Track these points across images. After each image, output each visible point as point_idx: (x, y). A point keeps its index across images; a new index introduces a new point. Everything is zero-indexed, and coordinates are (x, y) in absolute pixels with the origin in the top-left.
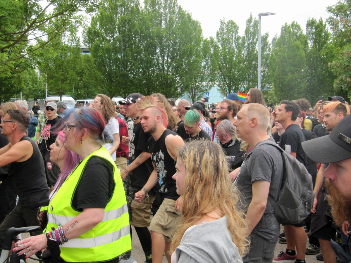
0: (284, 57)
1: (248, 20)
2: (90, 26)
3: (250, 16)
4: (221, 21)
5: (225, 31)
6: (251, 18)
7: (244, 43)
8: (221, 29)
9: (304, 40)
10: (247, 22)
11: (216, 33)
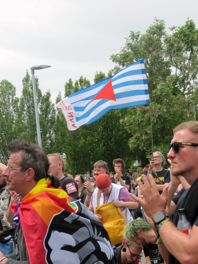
1: (25, 78)
3: (26, 74)
7: (24, 106)
10: (23, 81)
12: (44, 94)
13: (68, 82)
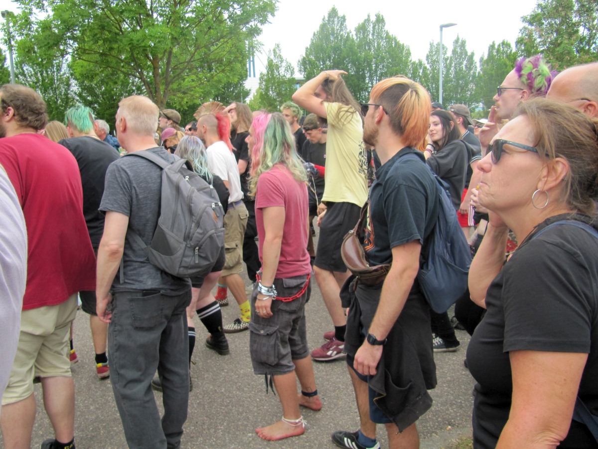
0: (492, 75)
1: (455, 40)
2: (305, 56)
3: (457, 37)
4: (430, 44)
5: (434, 53)
6: (458, 39)
7: (452, 63)
8: (431, 52)
9: (513, 57)
10: (454, 43)
11: (426, 56)
12: (469, 54)
13: (492, 44)
